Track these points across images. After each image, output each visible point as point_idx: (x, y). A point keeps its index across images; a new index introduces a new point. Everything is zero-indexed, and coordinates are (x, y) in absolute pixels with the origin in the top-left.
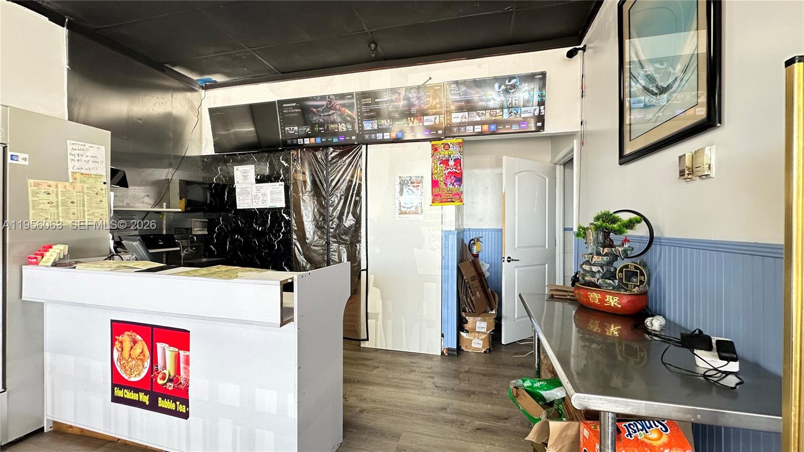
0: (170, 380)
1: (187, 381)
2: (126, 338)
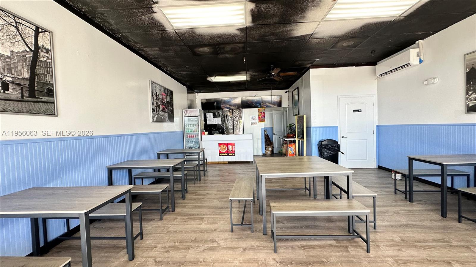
0: (231, 151)
1: (234, 150)
2: (222, 146)
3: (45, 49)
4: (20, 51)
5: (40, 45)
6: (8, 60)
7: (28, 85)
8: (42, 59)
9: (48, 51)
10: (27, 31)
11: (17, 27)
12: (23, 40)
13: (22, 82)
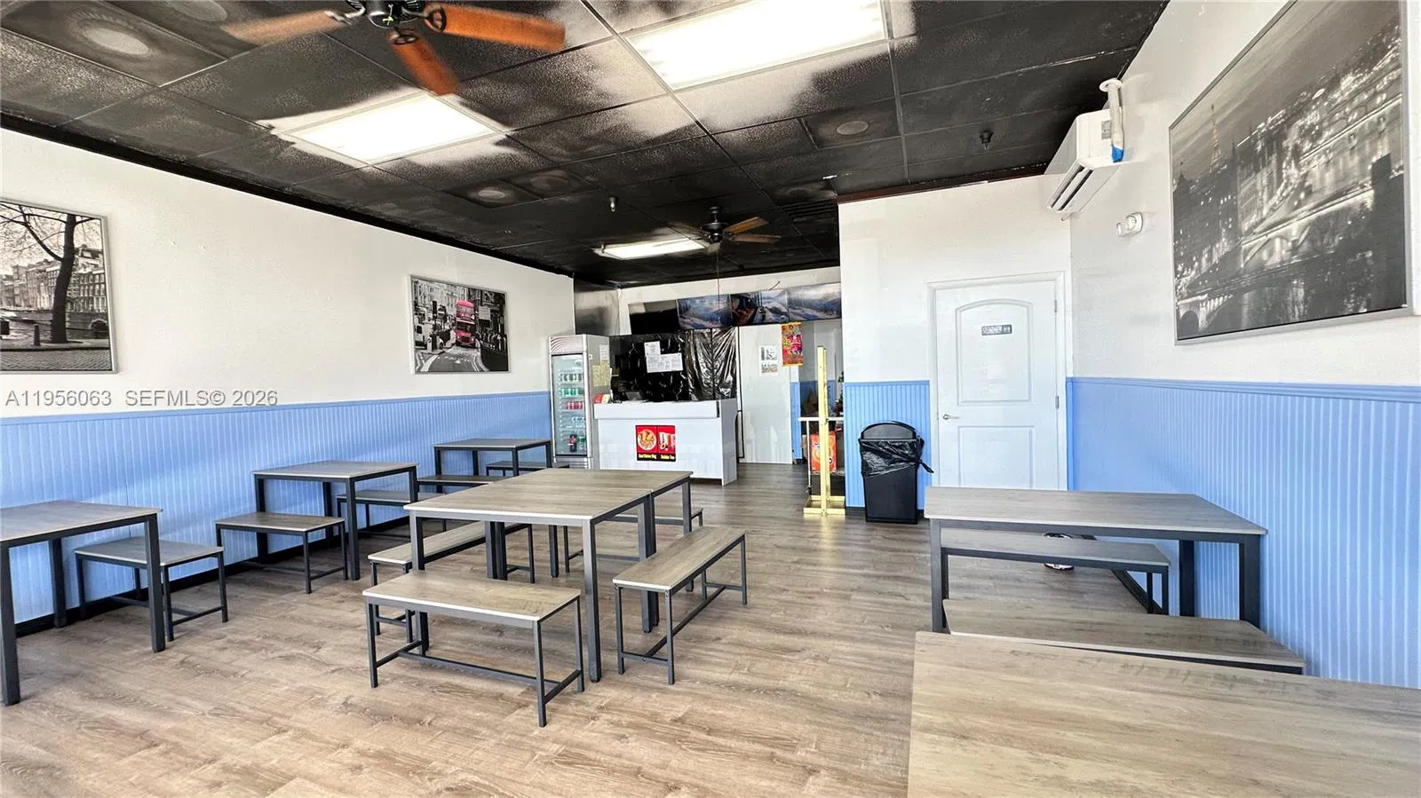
0: (667, 447)
1: (674, 446)
2: (644, 433)
3: (89, 251)
4: (34, 263)
5: (77, 245)
6: (8, 283)
7: (51, 321)
8: (82, 271)
9: (95, 254)
10: (49, 226)
11: (26, 224)
12: (41, 243)
13: (37, 317)
